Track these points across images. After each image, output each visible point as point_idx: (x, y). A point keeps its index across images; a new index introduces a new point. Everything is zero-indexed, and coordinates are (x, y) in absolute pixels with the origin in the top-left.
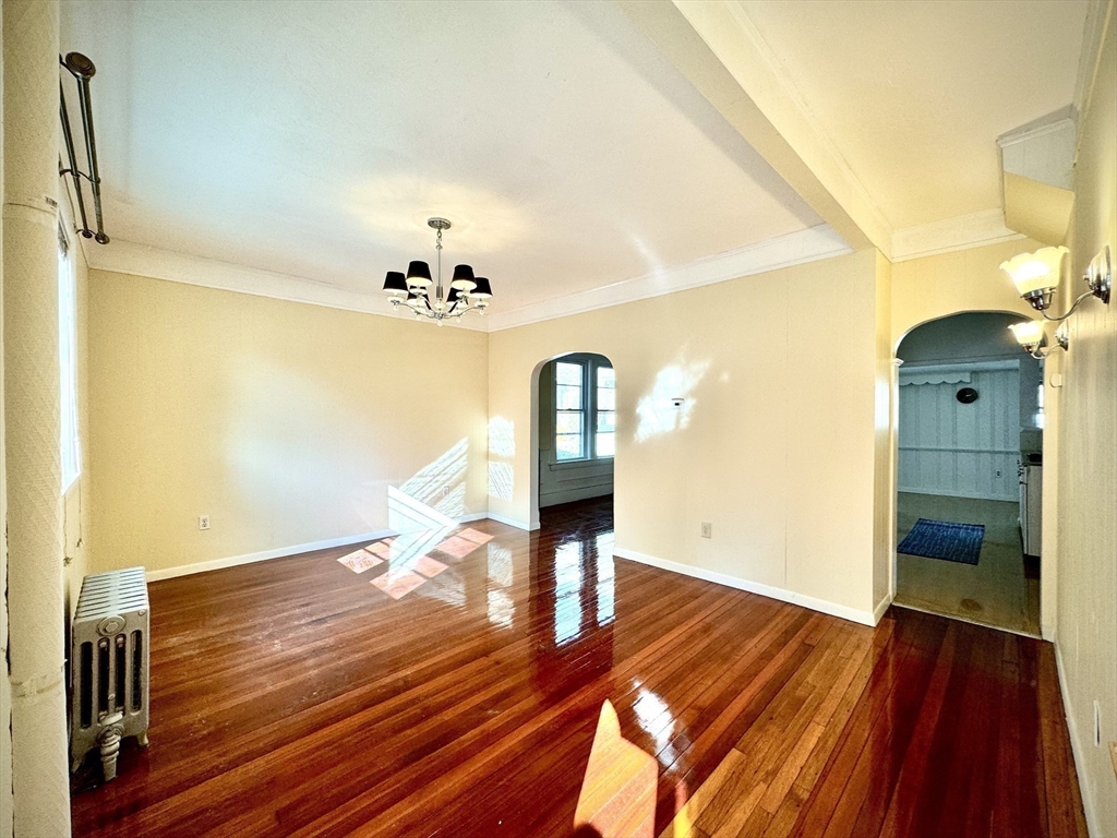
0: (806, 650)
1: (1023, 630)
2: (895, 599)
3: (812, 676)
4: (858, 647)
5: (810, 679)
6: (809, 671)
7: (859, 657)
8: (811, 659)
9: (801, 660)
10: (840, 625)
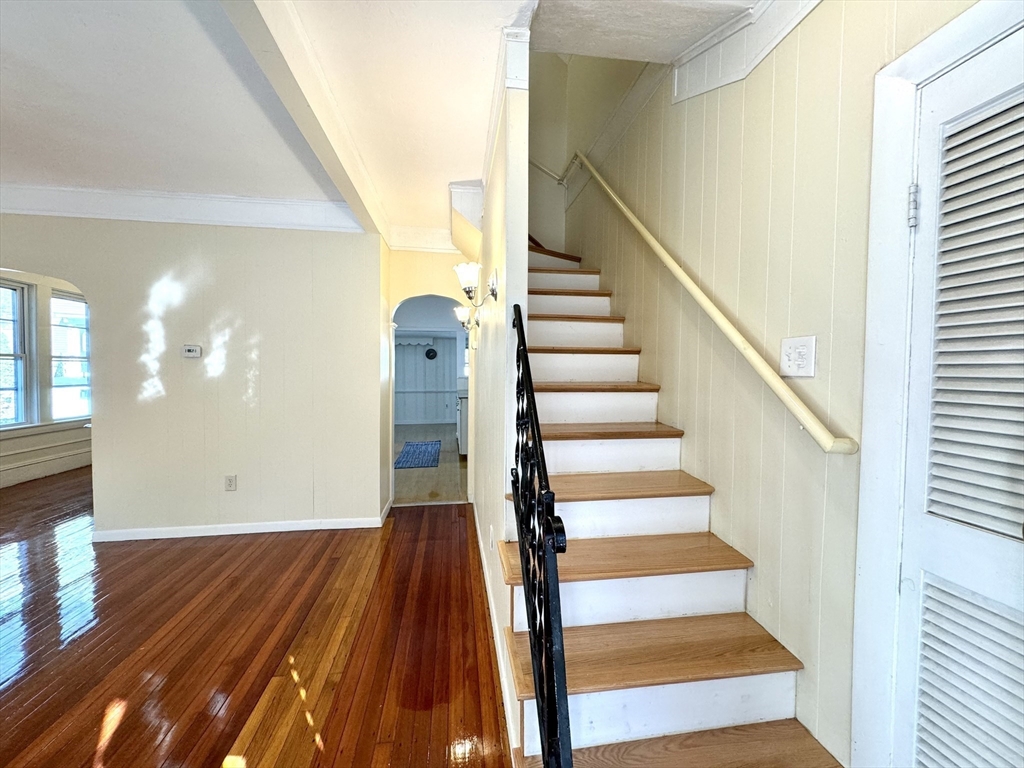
0: (334, 562)
1: (460, 500)
2: (394, 503)
3: (339, 583)
4: (371, 545)
5: (337, 585)
6: (336, 579)
7: (372, 553)
8: (338, 568)
9: (329, 573)
10: (357, 535)
